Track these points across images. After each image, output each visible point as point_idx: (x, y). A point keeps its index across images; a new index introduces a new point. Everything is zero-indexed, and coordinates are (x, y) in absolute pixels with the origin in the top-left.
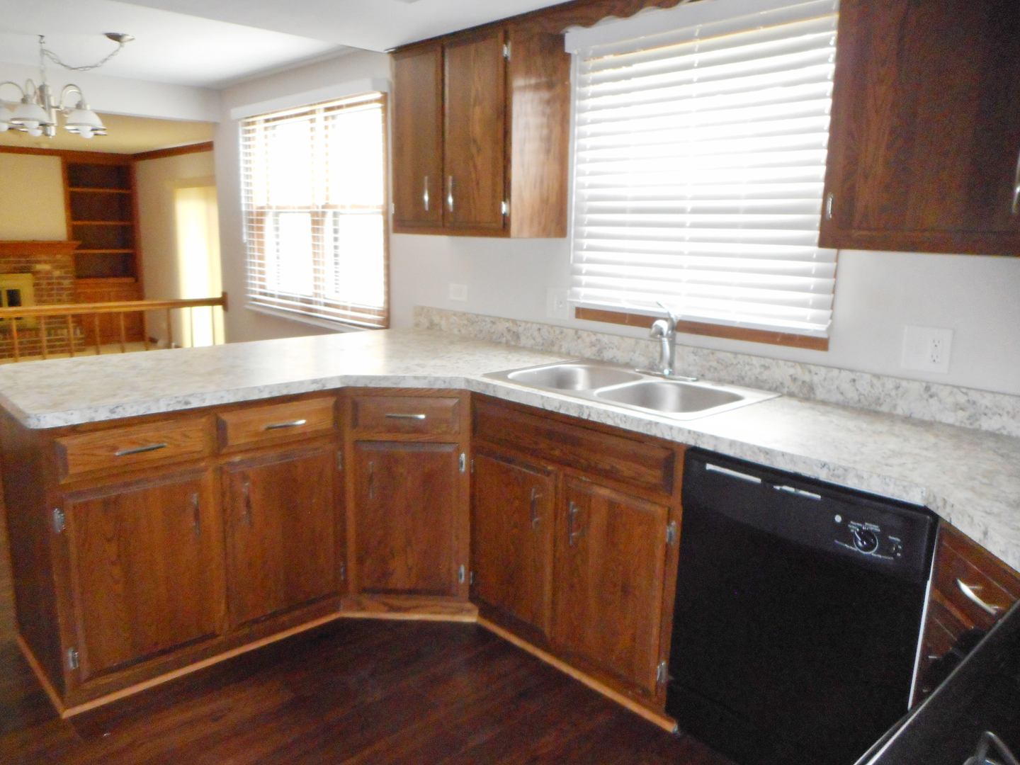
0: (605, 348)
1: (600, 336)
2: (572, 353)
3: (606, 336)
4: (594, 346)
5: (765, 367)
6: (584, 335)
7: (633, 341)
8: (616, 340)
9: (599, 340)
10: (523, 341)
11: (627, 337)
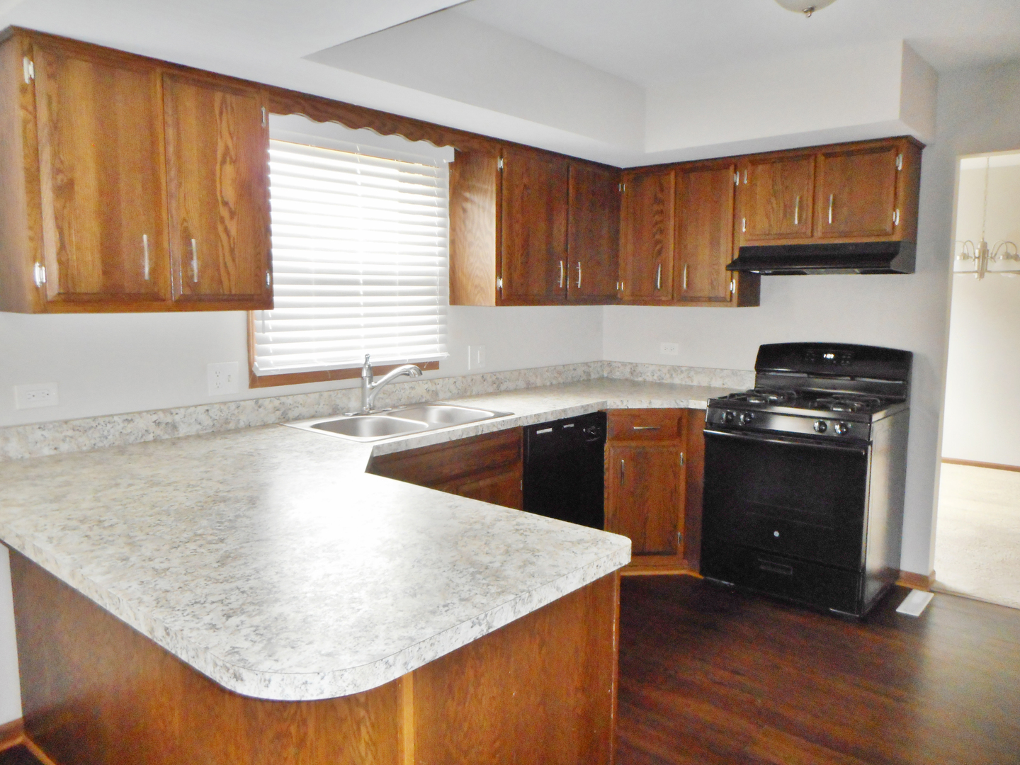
0: (290, 409)
1: (283, 399)
2: (252, 424)
3: (291, 397)
4: (277, 410)
5: (412, 388)
6: (267, 402)
7: (317, 395)
8: (300, 399)
9: (283, 404)
10: (183, 431)
11: (311, 393)
